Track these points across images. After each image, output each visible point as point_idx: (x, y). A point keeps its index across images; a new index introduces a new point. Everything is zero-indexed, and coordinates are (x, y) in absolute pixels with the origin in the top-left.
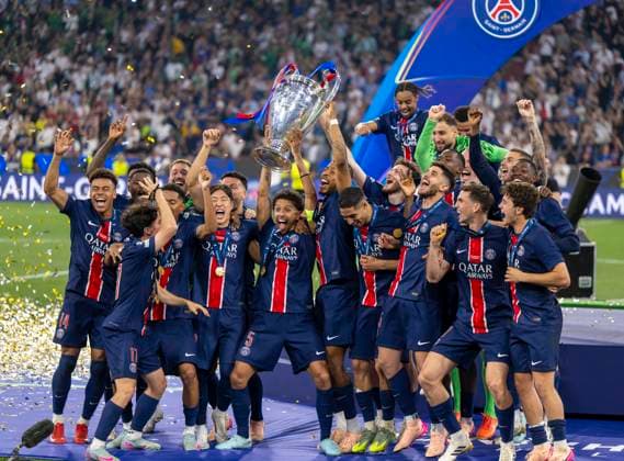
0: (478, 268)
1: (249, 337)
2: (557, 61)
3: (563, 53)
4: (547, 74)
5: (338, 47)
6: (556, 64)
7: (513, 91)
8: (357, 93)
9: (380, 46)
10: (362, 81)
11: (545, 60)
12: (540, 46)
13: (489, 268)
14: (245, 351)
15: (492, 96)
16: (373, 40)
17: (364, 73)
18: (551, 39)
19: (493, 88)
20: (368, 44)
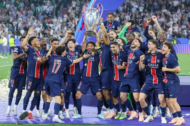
0: (154, 65)
1: (80, 83)
2: (77, 9)
3: (79, 6)
4: (75, 13)
5: (13, 5)
6: (77, 10)
7: (65, 17)
8: (20, 19)
9: (25, 5)
10: (21, 15)
11: (74, 9)
12: (72, 5)
13: (157, 65)
14: (79, 87)
15: (60, 19)
16: (23, 3)
17: (22, 13)
18: (75, 3)
19: (60, 17)
20: (22, 5)
